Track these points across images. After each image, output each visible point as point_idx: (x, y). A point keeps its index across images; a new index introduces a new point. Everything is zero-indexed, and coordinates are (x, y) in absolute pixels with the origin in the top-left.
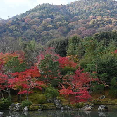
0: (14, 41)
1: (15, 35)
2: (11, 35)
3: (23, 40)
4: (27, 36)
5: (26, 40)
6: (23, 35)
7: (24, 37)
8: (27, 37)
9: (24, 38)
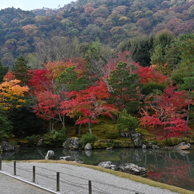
0: (68, 42)
1: (69, 34)
2: (64, 33)
3: (81, 41)
4: (88, 34)
5: (87, 41)
6: (82, 34)
7: (83, 36)
8: (88, 36)
9: (84, 39)
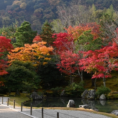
0: (85, 10)
1: (86, 3)
2: (82, 2)
3: (97, 8)
4: (102, 3)
5: (101, 9)
6: (97, 3)
7: (98, 5)
8: (102, 4)
9: (99, 6)
